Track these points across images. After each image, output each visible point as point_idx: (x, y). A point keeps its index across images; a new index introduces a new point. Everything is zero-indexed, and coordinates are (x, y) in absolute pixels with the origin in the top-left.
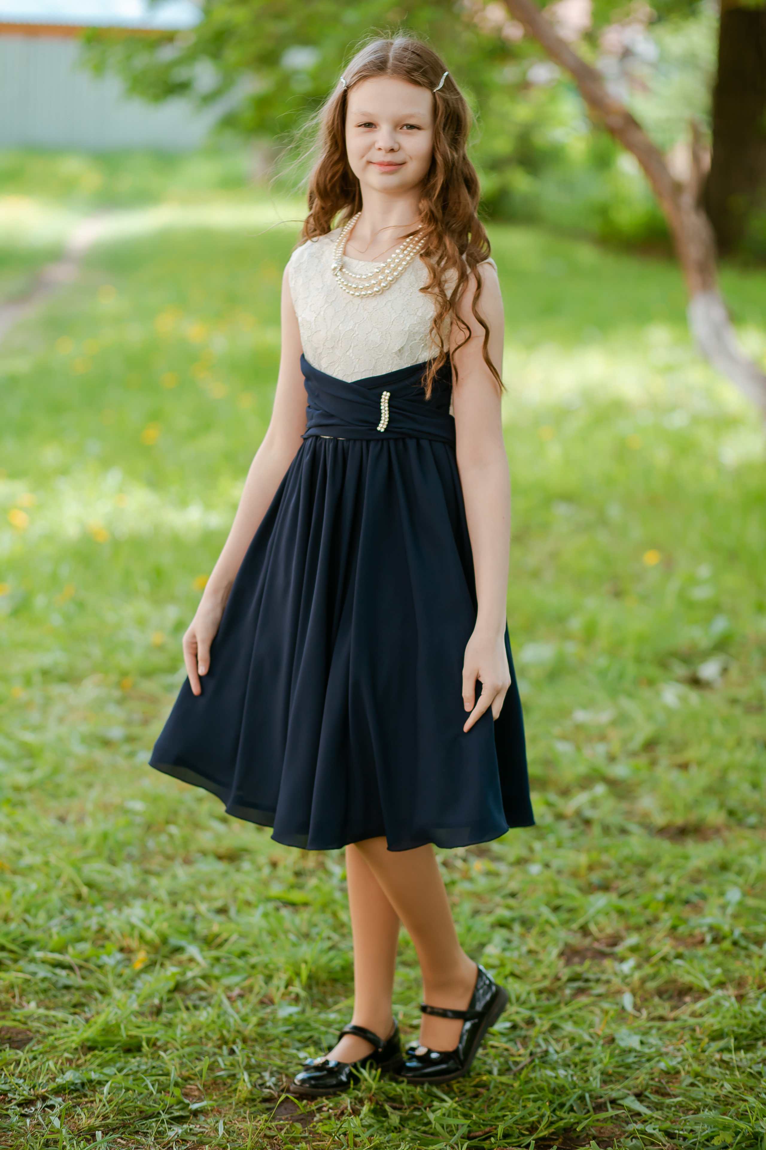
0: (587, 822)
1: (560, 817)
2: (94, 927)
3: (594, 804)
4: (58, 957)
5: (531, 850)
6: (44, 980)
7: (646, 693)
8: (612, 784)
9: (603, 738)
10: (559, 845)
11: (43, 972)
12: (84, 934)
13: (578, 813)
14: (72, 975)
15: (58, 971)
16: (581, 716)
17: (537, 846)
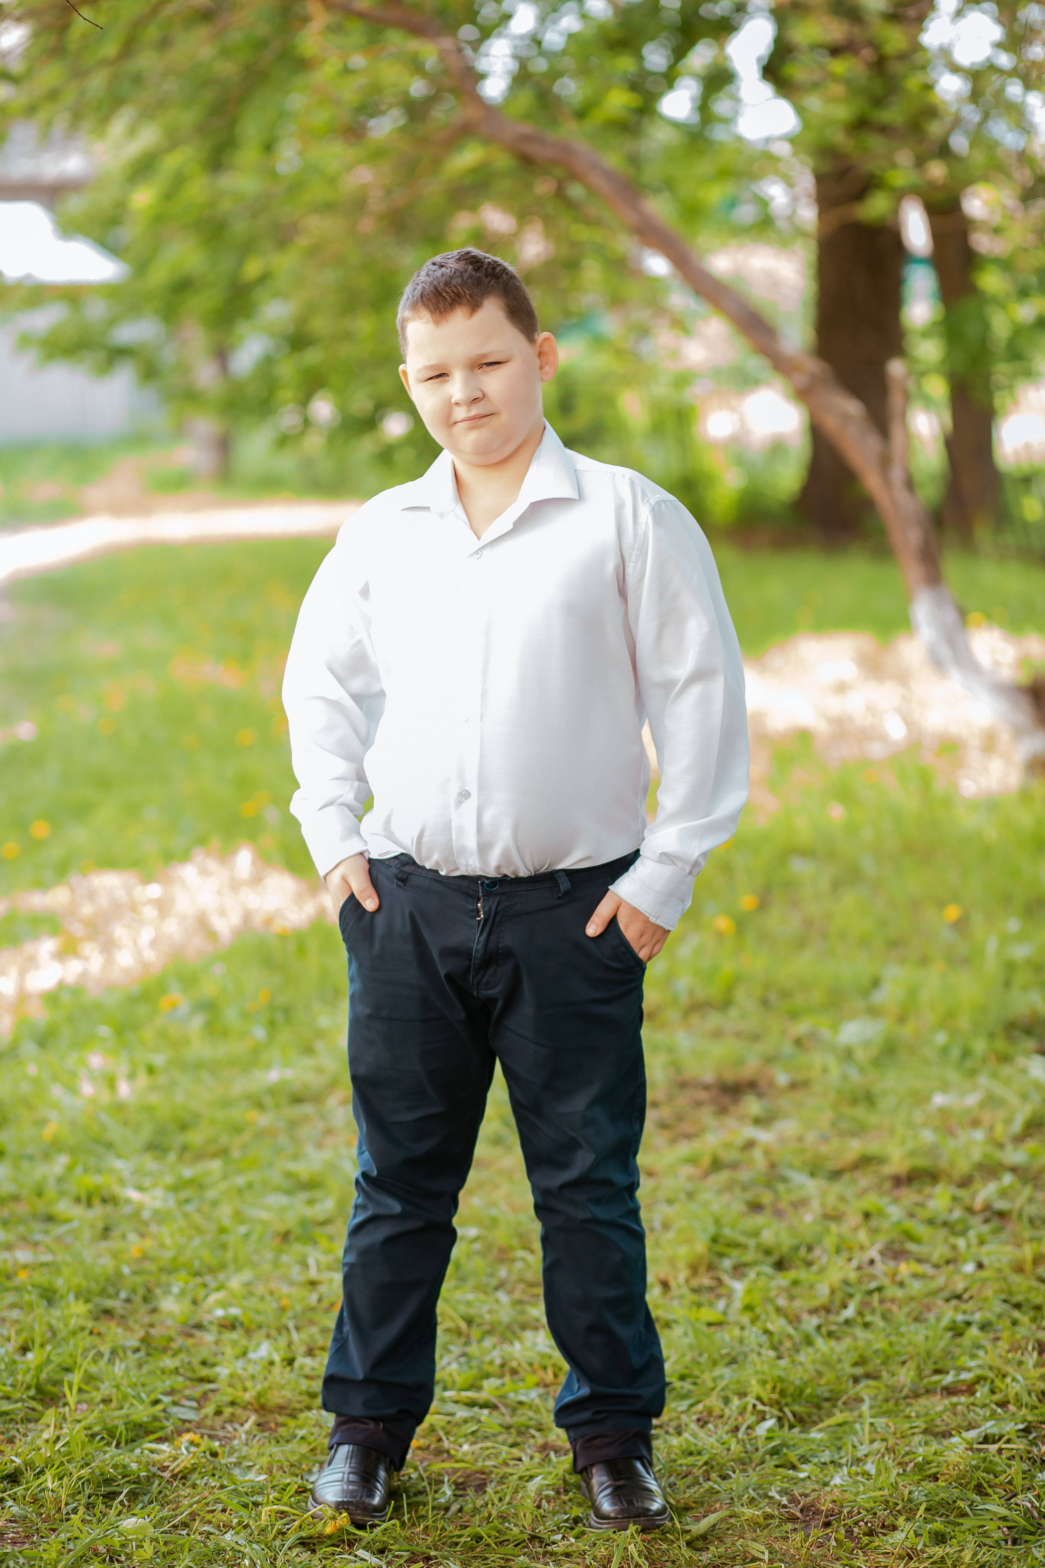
0: (1002, 1215)
1: (970, 1210)
2: (498, 1361)
3: (1003, 1194)
4: (471, 1394)
5: (954, 1247)
6: (466, 1421)
7: (1006, 1070)
8: (1014, 1170)
9: (975, 1123)
10: (982, 1243)
11: (462, 1413)
12: (487, 1368)
13: (987, 1207)
14: (495, 1413)
15: (476, 1409)
16: (939, 1100)
17: (961, 1243)
